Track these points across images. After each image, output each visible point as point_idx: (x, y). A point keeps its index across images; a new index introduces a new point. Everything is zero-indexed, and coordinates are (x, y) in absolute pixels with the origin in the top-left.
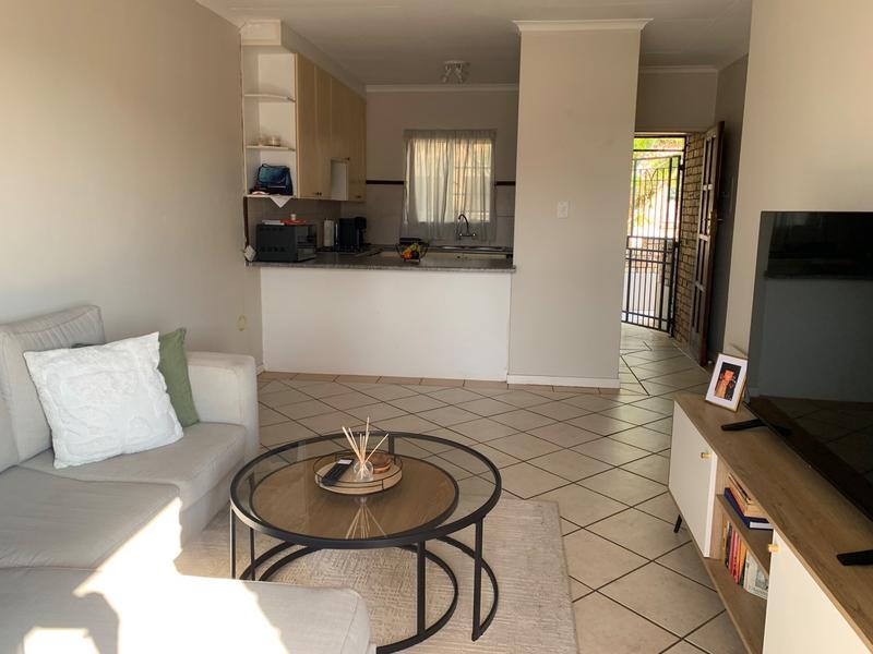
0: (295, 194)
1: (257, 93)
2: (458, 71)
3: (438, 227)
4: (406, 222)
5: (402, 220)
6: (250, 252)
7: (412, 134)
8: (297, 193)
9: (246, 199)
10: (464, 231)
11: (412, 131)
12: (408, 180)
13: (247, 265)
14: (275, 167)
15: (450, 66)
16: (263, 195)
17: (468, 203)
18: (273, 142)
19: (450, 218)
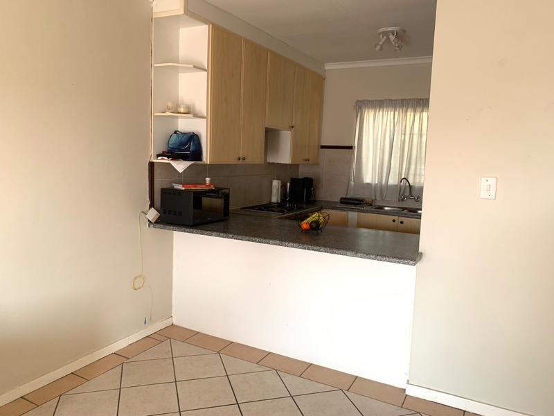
0: (204, 159)
1: (178, 62)
2: (392, 38)
3: (382, 189)
4: (352, 183)
5: (349, 181)
6: (153, 214)
7: (361, 105)
8: (207, 158)
9: (152, 165)
10: (407, 194)
11: (363, 101)
12: (356, 144)
13: (149, 226)
14: (184, 134)
15: (385, 33)
16: (166, 160)
17: (413, 167)
18: (182, 110)
19: (393, 180)
